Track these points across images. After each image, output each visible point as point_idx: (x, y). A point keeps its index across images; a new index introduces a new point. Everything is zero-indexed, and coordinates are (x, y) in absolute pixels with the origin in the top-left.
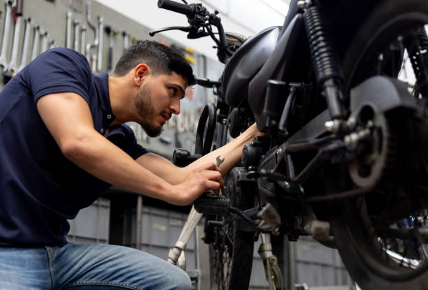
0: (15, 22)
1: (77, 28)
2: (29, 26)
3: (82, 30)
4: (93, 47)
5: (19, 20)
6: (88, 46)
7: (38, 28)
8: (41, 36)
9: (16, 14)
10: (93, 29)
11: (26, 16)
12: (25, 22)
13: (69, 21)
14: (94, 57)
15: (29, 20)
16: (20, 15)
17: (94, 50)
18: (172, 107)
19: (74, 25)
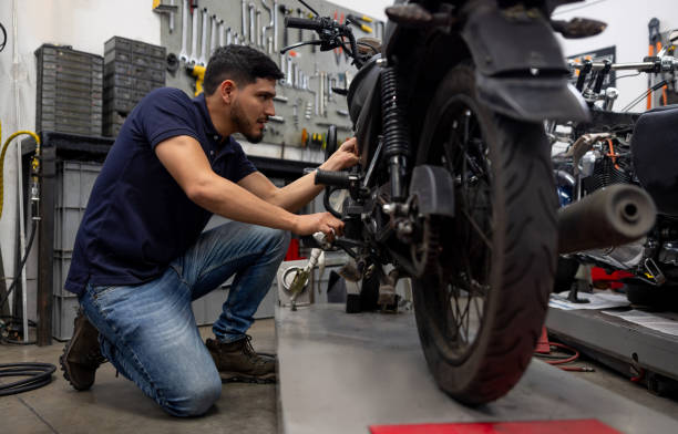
0: (192, 14)
1: (252, 12)
2: (205, 16)
3: (257, 13)
4: (268, 28)
5: (196, 11)
6: (264, 29)
7: (214, 17)
8: (218, 25)
9: (192, 6)
10: (268, 10)
11: (201, 7)
12: (202, 12)
13: (244, 5)
14: (271, 39)
15: (205, 10)
16: (196, 6)
17: (270, 31)
18: (268, 112)
19: (249, 9)
